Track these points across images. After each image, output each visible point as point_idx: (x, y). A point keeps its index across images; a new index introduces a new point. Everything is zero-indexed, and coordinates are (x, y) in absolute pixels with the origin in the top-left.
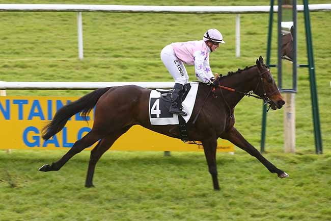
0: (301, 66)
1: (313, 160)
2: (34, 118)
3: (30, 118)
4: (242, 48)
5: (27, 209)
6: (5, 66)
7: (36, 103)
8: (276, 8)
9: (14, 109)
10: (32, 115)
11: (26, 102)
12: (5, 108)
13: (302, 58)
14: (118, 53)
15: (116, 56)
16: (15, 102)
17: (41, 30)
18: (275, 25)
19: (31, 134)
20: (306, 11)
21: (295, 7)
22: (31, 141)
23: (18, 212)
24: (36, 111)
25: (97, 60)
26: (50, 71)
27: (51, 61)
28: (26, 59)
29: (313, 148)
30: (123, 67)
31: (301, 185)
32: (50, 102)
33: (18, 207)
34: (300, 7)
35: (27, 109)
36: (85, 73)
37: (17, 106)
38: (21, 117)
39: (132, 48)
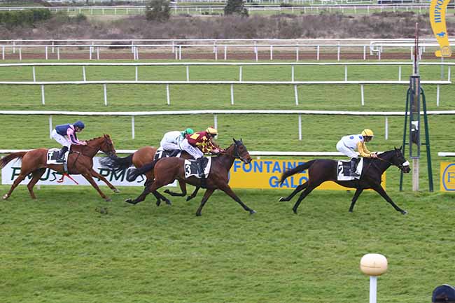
0: (423, 144)
1: (428, 195)
2: (276, 171)
3: (273, 172)
4: (389, 135)
5: (272, 221)
6: (259, 144)
7: (277, 163)
8: (409, 113)
9: (265, 166)
10: (274, 169)
11: (271, 163)
12: (259, 165)
13: (422, 140)
14: (321, 137)
15: (320, 139)
16: (266, 162)
17: (278, 125)
18: (408, 125)
19: (274, 180)
20: (425, 115)
21: (419, 113)
22: (274, 184)
23: (267, 222)
24: (277, 167)
25: (309, 141)
26: (283, 147)
27: (284, 141)
28: (271, 140)
29: (428, 189)
30: (323, 144)
31: (422, 208)
32: (284, 163)
33: (267, 220)
34: (422, 113)
35: (272, 166)
36: (303, 148)
37: (266, 165)
38: (268, 171)
39: (328, 135)
